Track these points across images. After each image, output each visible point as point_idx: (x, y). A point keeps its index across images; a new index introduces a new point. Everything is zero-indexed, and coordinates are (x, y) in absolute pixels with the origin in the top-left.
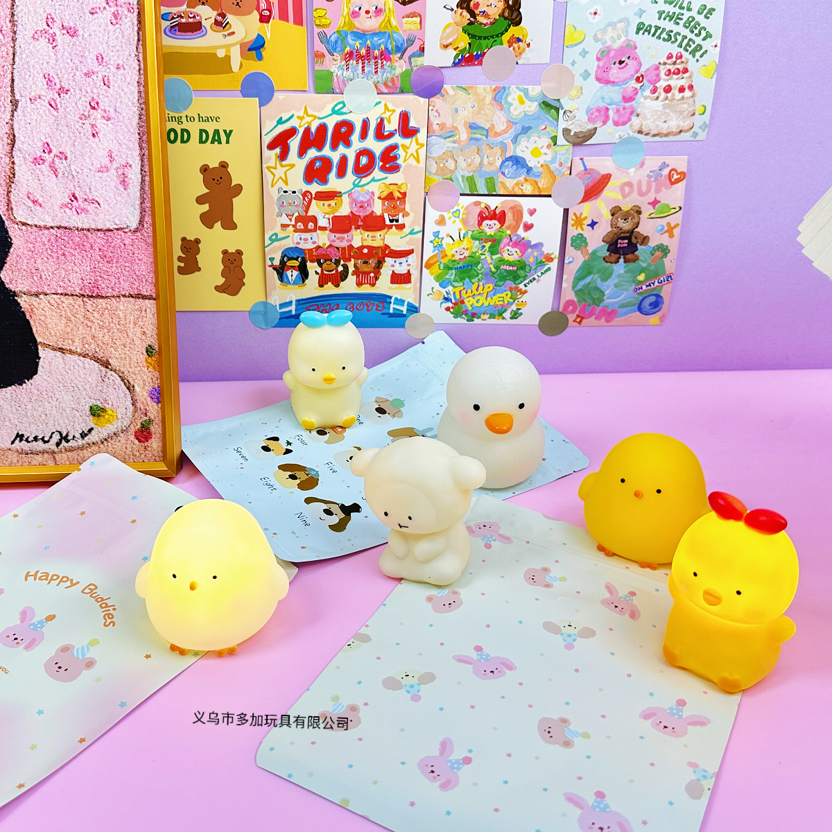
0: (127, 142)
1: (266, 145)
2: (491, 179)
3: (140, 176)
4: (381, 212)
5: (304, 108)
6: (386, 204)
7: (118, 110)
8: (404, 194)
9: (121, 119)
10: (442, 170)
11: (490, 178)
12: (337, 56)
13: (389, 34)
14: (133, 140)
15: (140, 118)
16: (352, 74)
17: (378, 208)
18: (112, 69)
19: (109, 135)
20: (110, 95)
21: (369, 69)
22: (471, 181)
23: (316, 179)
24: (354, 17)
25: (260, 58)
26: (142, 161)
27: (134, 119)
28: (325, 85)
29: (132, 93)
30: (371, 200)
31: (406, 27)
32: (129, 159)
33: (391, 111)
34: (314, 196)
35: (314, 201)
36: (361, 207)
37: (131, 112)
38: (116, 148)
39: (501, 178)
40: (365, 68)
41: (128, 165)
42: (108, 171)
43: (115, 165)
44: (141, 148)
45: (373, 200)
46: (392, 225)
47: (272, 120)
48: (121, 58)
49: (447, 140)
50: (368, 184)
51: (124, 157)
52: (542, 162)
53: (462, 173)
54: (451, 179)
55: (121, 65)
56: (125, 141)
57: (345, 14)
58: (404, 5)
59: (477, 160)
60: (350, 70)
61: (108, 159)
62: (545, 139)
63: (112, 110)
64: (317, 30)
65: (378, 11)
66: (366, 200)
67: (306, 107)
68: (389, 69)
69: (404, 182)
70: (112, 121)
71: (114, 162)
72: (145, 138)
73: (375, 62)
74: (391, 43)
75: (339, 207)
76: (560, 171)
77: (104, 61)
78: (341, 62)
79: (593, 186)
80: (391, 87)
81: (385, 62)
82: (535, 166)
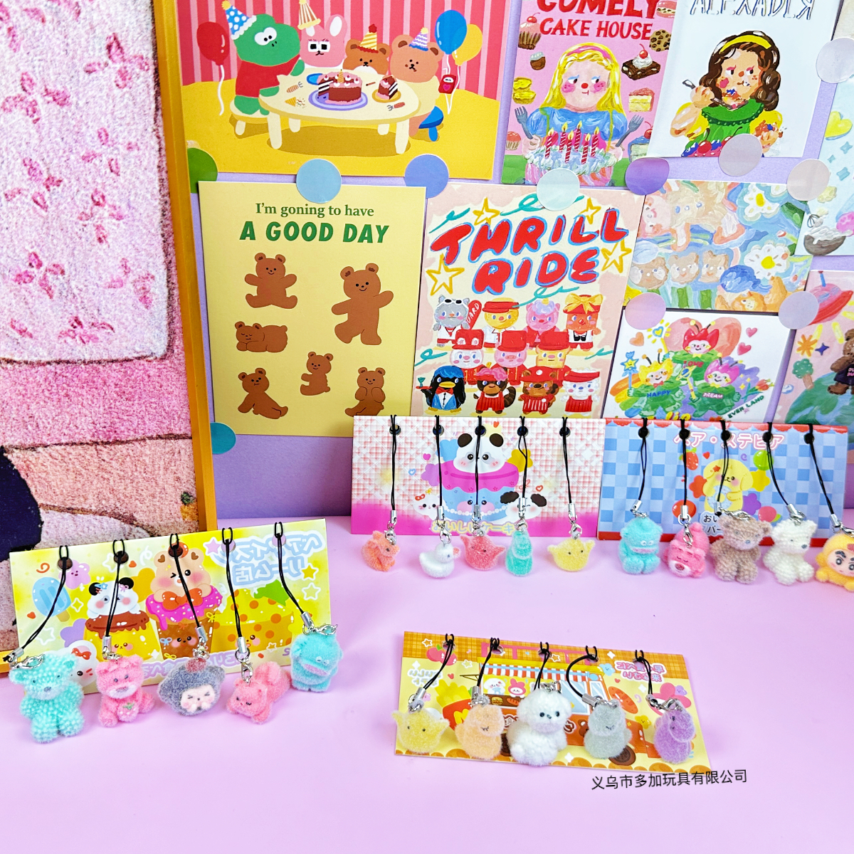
0: (146, 247)
1: (430, 245)
2: (708, 292)
3: (166, 290)
4: (565, 328)
5: (483, 201)
6: (573, 319)
7: (132, 205)
8: (597, 308)
9: (137, 218)
10: (649, 280)
11: (706, 291)
12: (537, 139)
13: (608, 116)
14: (156, 244)
15: (164, 215)
16: (552, 162)
17: (561, 324)
18: (121, 150)
19: (122, 239)
20: (120, 186)
21: (575, 156)
22: (682, 294)
23: (488, 287)
24: (567, 92)
25: (434, 137)
26: (168, 270)
27: (155, 216)
28: (514, 173)
29: (151, 182)
30: (555, 314)
31: (632, 107)
32: (150, 269)
33: (595, 208)
34: (483, 307)
35: (482, 313)
36: (541, 321)
37: (152, 208)
38: (133, 255)
39: (720, 291)
40: (571, 155)
41: (149, 277)
42: (122, 286)
43: (132, 277)
44: (167, 254)
45: (558, 313)
46: (577, 344)
47: (440, 215)
48: (134, 134)
49: (661, 245)
50: (553, 294)
51: (144, 266)
52: (773, 274)
53: (672, 284)
54: (658, 291)
55: (133, 144)
56: (144, 246)
57: (554, 87)
58: (634, 79)
59: (695, 269)
60: (550, 156)
61: (121, 270)
62: (781, 248)
63: (124, 206)
64: (514, 106)
65: (599, 85)
66: (549, 313)
67: (486, 200)
68: (600, 158)
69: (599, 293)
70: (124, 220)
71: (131, 274)
72: (170, 240)
73: (585, 149)
74: (609, 126)
75: (513, 321)
76: (793, 285)
77: (109, 138)
78: (540, 146)
79: (831, 305)
80: (599, 180)
81: (597, 149)
82: (764, 279)
